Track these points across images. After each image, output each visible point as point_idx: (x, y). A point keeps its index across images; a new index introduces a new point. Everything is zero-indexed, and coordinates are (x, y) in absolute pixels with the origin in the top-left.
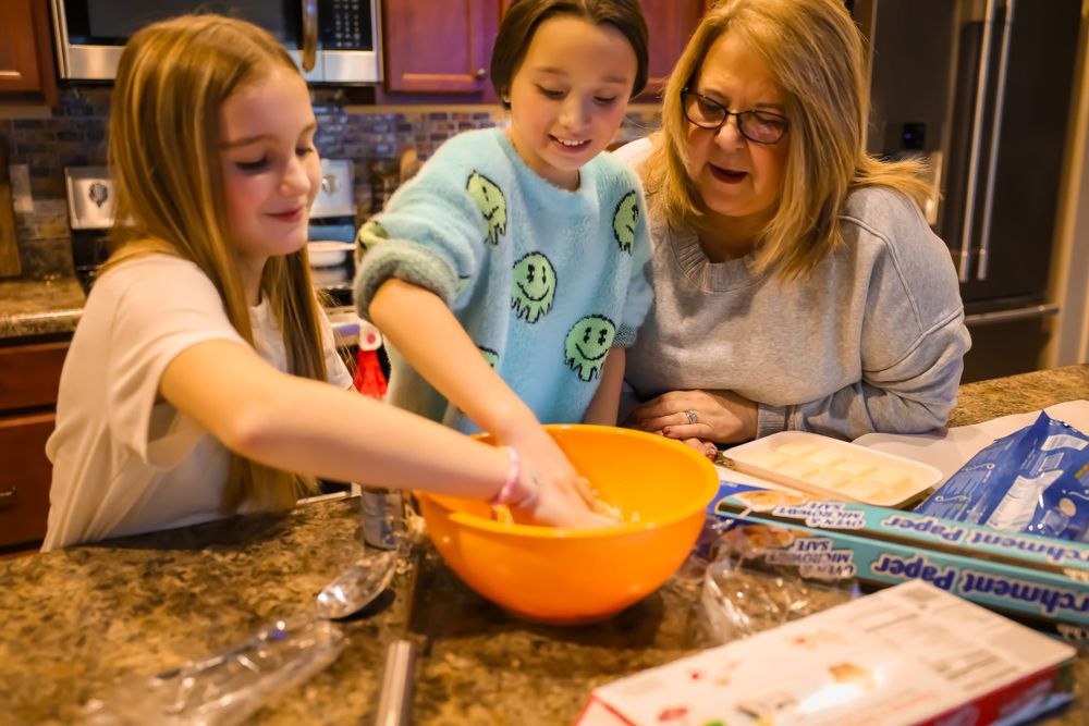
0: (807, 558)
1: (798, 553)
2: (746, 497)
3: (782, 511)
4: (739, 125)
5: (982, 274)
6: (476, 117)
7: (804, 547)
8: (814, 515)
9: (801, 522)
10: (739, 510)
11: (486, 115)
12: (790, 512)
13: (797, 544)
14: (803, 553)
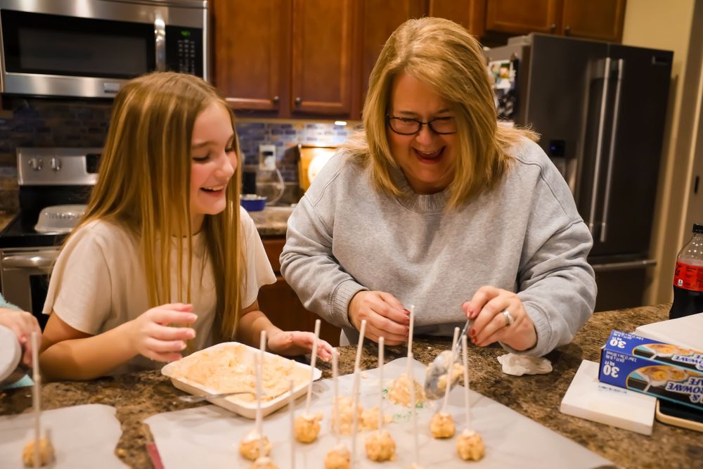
0: (697, 390)
1: (689, 386)
2: (651, 347)
3: (678, 358)
4: (431, 128)
5: (603, 238)
6: (283, 126)
7: (695, 383)
8: (700, 362)
9: (693, 367)
10: (650, 355)
11: (290, 126)
12: (683, 359)
13: (690, 380)
14: (694, 387)
